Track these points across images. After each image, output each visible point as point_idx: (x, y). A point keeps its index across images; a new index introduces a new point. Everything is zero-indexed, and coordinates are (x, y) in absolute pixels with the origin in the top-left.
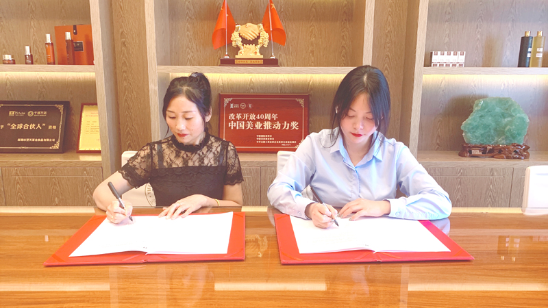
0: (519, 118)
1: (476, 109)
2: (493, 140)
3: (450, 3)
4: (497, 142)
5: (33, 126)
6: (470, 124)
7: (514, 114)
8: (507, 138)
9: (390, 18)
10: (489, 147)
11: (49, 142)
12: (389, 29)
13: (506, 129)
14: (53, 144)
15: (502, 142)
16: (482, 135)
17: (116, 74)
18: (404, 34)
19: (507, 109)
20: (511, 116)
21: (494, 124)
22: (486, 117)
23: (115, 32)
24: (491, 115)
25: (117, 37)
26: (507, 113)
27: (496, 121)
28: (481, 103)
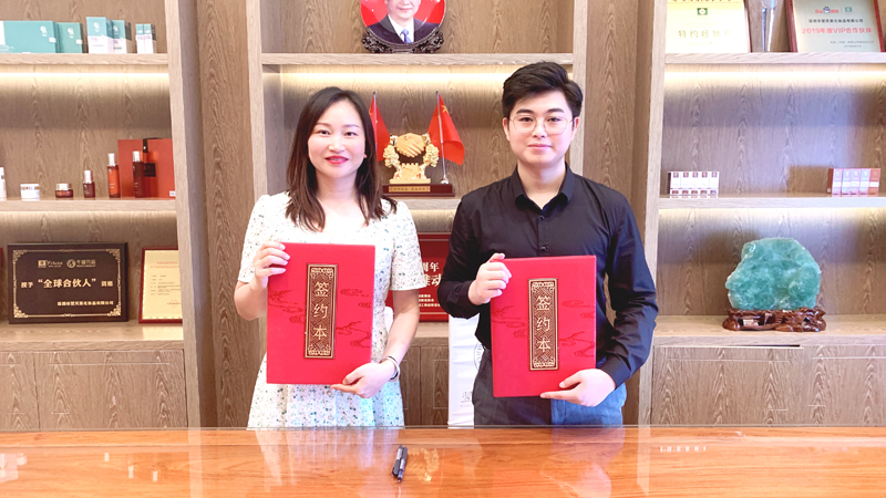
0: (808, 269)
1: (746, 256)
2: (772, 303)
3: (697, 100)
4: (778, 306)
5: (77, 282)
6: (739, 280)
7: (799, 263)
8: (792, 299)
9: (608, 123)
10: (767, 315)
11: (104, 306)
12: (607, 140)
13: (790, 286)
14: (111, 308)
15: (785, 305)
16: (756, 296)
17: (206, 208)
18: (630, 147)
19: (789, 256)
20: (796, 266)
21: (772, 279)
22: (761, 269)
23: (205, 147)
24: (767, 266)
25: (208, 155)
26: (790, 262)
27: (775, 275)
28: (753, 247)
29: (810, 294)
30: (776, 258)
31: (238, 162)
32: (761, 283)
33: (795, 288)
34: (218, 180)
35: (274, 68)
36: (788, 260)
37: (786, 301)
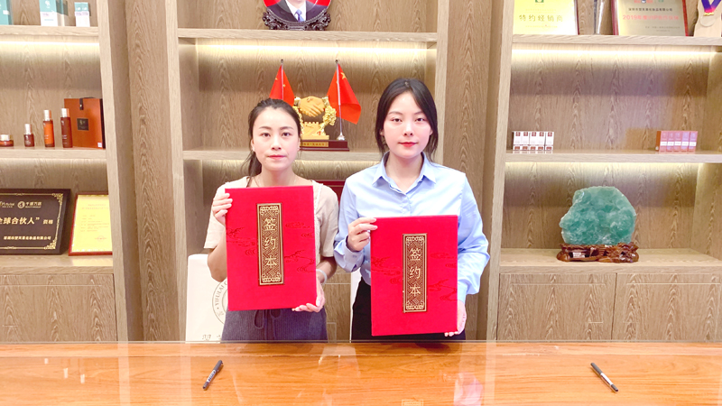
0: (625, 212)
1: (577, 201)
2: (597, 239)
3: (540, 73)
5: (23, 220)
6: (570, 221)
7: (618, 207)
8: (612, 236)
9: (467, 91)
10: (592, 249)
11: (43, 240)
12: (466, 105)
13: (611, 226)
14: (48, 242)
15: (606, 241)
16: (584, 233)
17: (133, 158)
18: (484, 111)
19: (611, 202)
20: (617, 209)
21: (597, 220)
22: (588, 212)
23: (132, 106)
24: (594, 209)
25: (135, 112)
26: (611, 207)
27: (599, 216)
28: (582, 193)
29: (626, 232)
30: (601, 203)
31: (160, 118)
32: (588, 223)
33: (615, 227)
34: (143, 133)
35: (191, 41)
36: (610, 204)
37: (608, 238)
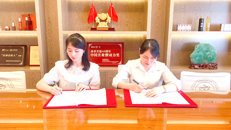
0: (213, 52)
1: (196, 48)
2: (203, 62)
3: (184, 5)
5: (12, 55)
6: (194, 55)
7: (211, 51)
8: (208, 60)
9: (159, 11)
10: (201, 65)
11: (18, 62)
12: (158, 15)
13: (208, 57)
15: (206, 62)
16: (198, 59)
17: (46, 34)
18: (165, 17)
19: (208, 48)
21: (203, 55)
22: (200, 52)
23: (46, 17)
24: (202, 51)
25: (47, 19)
26: (208, 50)
27: (204, 54)
28: (198, 46)
29: (213, 59)
30: (204, 49)
31: (55, 21)
32: (200, 56)
33: (210, 57)
34: (49, 26)
